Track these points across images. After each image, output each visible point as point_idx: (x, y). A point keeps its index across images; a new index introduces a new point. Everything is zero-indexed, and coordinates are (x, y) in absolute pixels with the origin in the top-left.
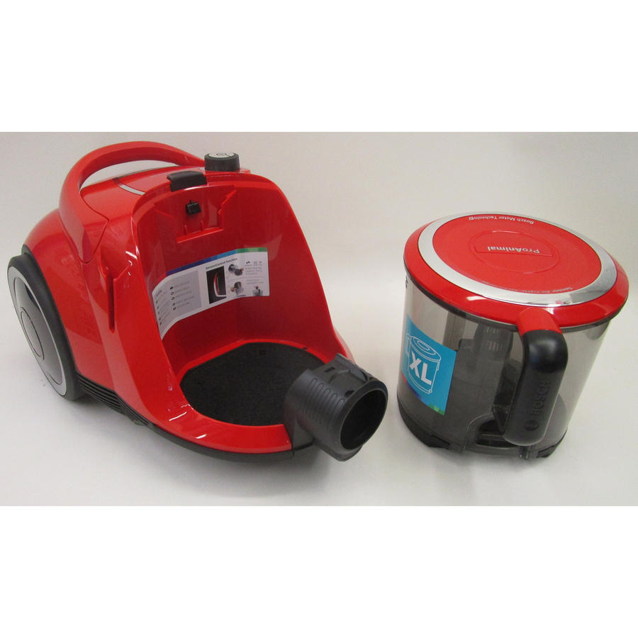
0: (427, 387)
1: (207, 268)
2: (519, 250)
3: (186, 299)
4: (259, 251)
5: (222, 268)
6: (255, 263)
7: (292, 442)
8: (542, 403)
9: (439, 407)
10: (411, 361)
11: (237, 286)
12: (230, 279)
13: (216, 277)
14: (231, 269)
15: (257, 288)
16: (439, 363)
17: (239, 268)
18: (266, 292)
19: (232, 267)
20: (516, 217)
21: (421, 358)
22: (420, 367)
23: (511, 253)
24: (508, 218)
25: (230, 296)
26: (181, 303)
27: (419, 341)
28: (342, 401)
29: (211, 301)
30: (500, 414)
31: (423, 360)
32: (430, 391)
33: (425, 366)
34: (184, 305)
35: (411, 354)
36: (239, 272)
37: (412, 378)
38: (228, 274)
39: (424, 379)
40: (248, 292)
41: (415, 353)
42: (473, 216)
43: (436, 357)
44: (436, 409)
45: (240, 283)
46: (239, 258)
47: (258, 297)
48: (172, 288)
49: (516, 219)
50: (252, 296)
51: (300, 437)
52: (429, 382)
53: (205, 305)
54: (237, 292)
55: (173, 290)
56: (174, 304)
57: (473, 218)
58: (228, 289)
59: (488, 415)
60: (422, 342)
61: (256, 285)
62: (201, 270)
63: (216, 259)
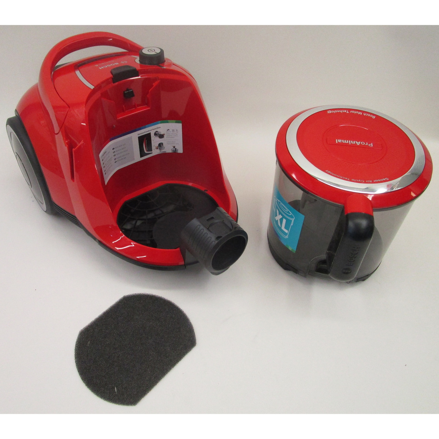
0: (286, 234)
1: (138, 134)
2: (358, 143)
3: (124, 156)
4: (176, 122)
5: (149, 134)
6: (173, 130)
7: (184, 261)
8: (354, 259)
9: (292, 247)
10: (276, 216)
11: (160, 145)
12: (155, 141)
13: (145, 141)
14: (155, 134)
15: (174, 147)
16: (293, 221)
17: (162, 133)
18: (180, 150)
19: (157, 133)
20: (363, 112)
21: (282, 215)
22: (281, 220)
23: (352, 145)
24: (357, 112)
25: (155, 152)
26: (120, 158)
27: (281, 203)
28: (214, 242)
29: (141, 156)
30: (330, 257)
31: (283, 217)
32: (287, 237)
33: (284, 221)
34: (122, 159)
35: (276, 210)
36: (161, 136)
37: (276, 226)
38: (153, 137)
39: (283, 228)
40: (168, 149)
41: (278, 210)
42: (331, 110)
43: (291, 217)
44: (290, 249)
45: (162, 143)
46: (162, 127)
47: (175, 153)
48: (113, 149)
49: (363, 114)
50: (171, 152)
51: (189, 258)
52: (286, 231)
53: (137, 158)
54: (160, 149)
55: (114, 150)
56: (115, 159)
57: (330, 112)
58: (153, 148)
59: (324, 256)
60: (283, 205)
61: (174, 145)
62: (134, 136)
63: (145, 128)
